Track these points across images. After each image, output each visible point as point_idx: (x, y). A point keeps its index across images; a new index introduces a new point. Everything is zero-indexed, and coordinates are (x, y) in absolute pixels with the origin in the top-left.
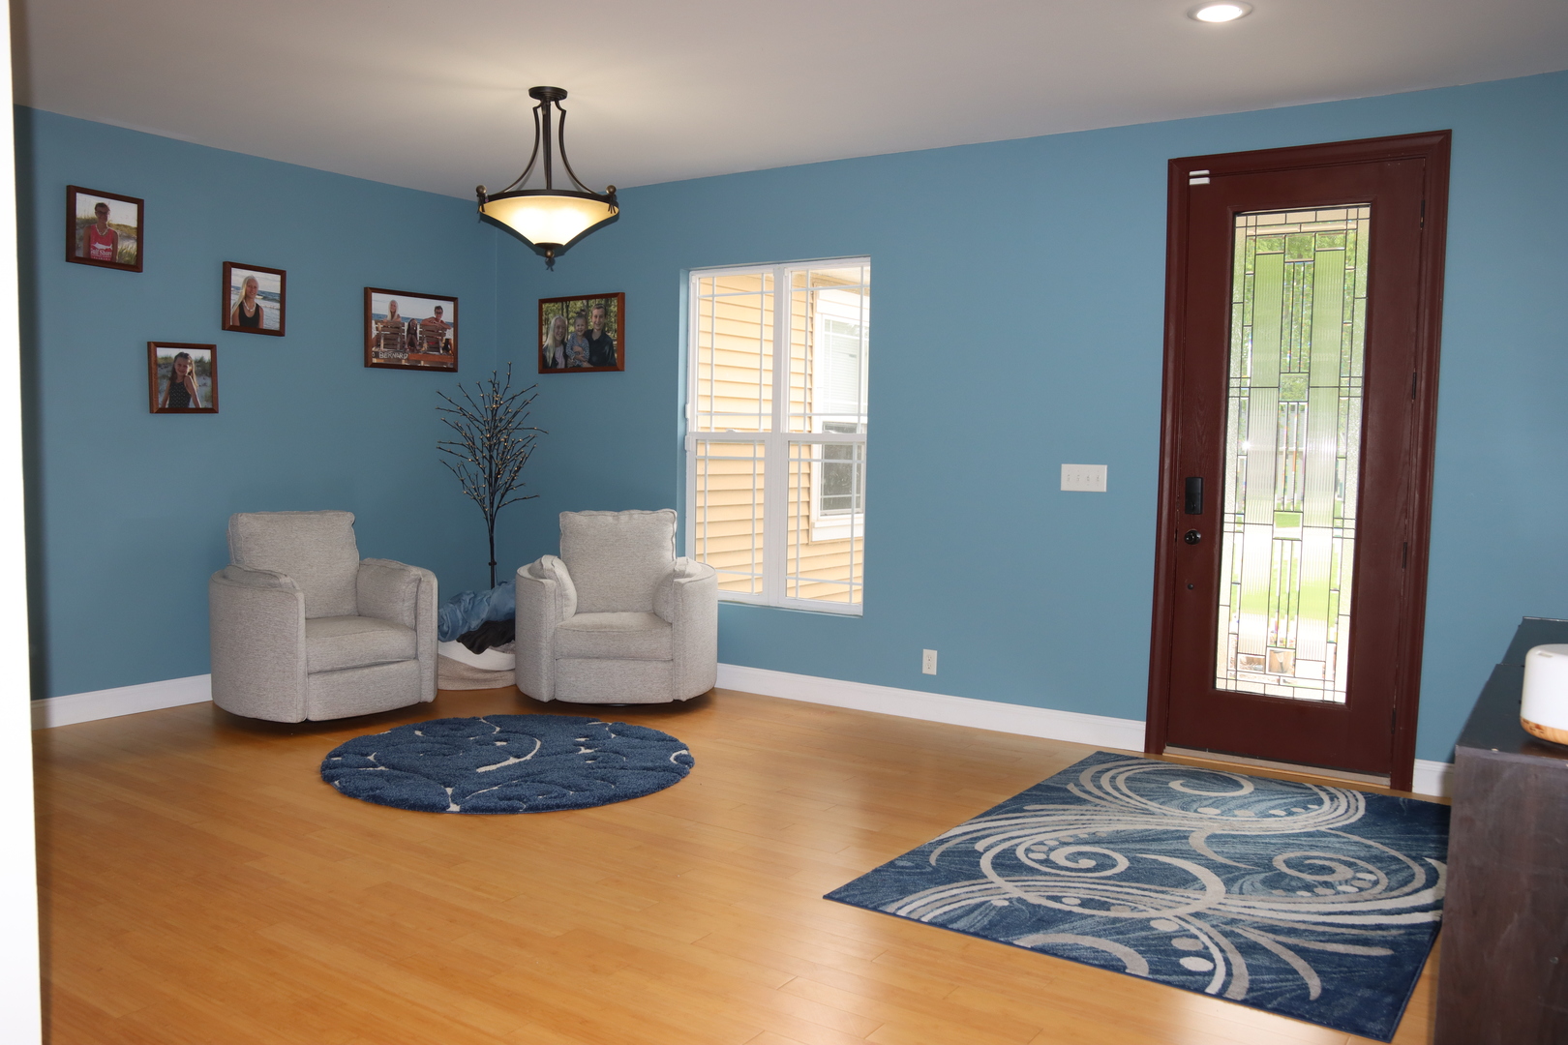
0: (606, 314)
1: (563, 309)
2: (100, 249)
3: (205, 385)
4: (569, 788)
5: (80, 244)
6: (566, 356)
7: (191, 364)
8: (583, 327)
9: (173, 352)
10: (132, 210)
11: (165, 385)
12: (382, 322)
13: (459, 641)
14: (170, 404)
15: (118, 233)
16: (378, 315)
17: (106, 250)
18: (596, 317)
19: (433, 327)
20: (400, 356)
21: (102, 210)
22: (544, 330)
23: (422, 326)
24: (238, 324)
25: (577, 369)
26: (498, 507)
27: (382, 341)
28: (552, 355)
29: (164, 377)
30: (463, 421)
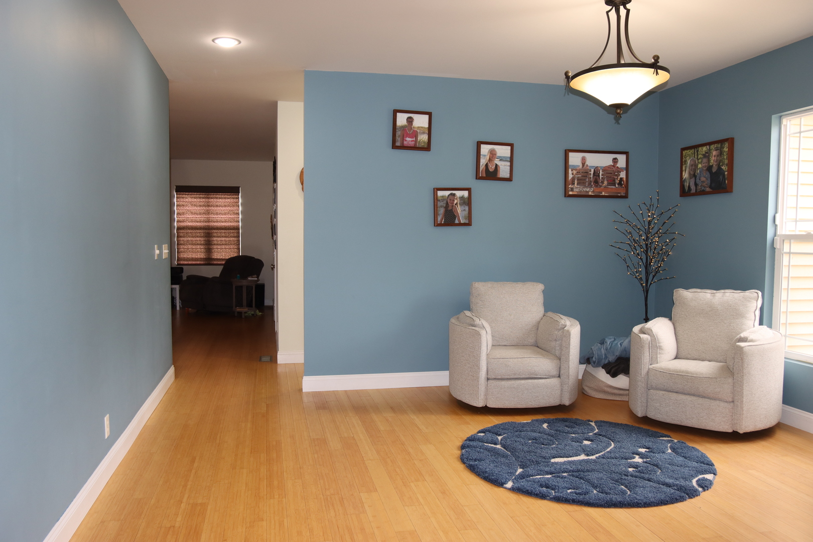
0: (721, 154)
1: (695, 153)
2: (409, 141)
3: (464, 210)
4: (595, 487)
5: (398, 139)
6: (696, 185)
7: (457, 199)
8: (707, 164)
9: (447, 193)
10: (426, 118)
11: (442, 211)
12: (576, 170)
13: (603, 368)
14: (444, 221)
15: (418, 131)
16: (573, 166)
17: (412, 141)
18: (715, 156)
19: (611, 172)
20: (588, 190)
21: (410, 120)
22: (684, 168)
23: (603, 171)
24: (484, 175)
25: (703, 193)
26: (651, 284)
27: (576, 181)
28: (688, 185)
29: (441, 206)
30: (629, 229)
